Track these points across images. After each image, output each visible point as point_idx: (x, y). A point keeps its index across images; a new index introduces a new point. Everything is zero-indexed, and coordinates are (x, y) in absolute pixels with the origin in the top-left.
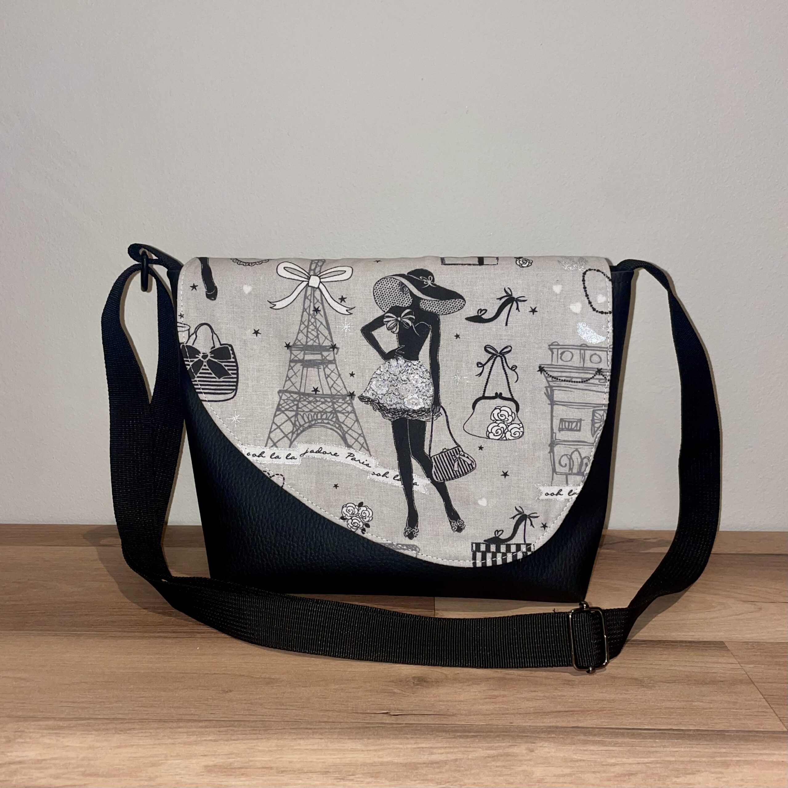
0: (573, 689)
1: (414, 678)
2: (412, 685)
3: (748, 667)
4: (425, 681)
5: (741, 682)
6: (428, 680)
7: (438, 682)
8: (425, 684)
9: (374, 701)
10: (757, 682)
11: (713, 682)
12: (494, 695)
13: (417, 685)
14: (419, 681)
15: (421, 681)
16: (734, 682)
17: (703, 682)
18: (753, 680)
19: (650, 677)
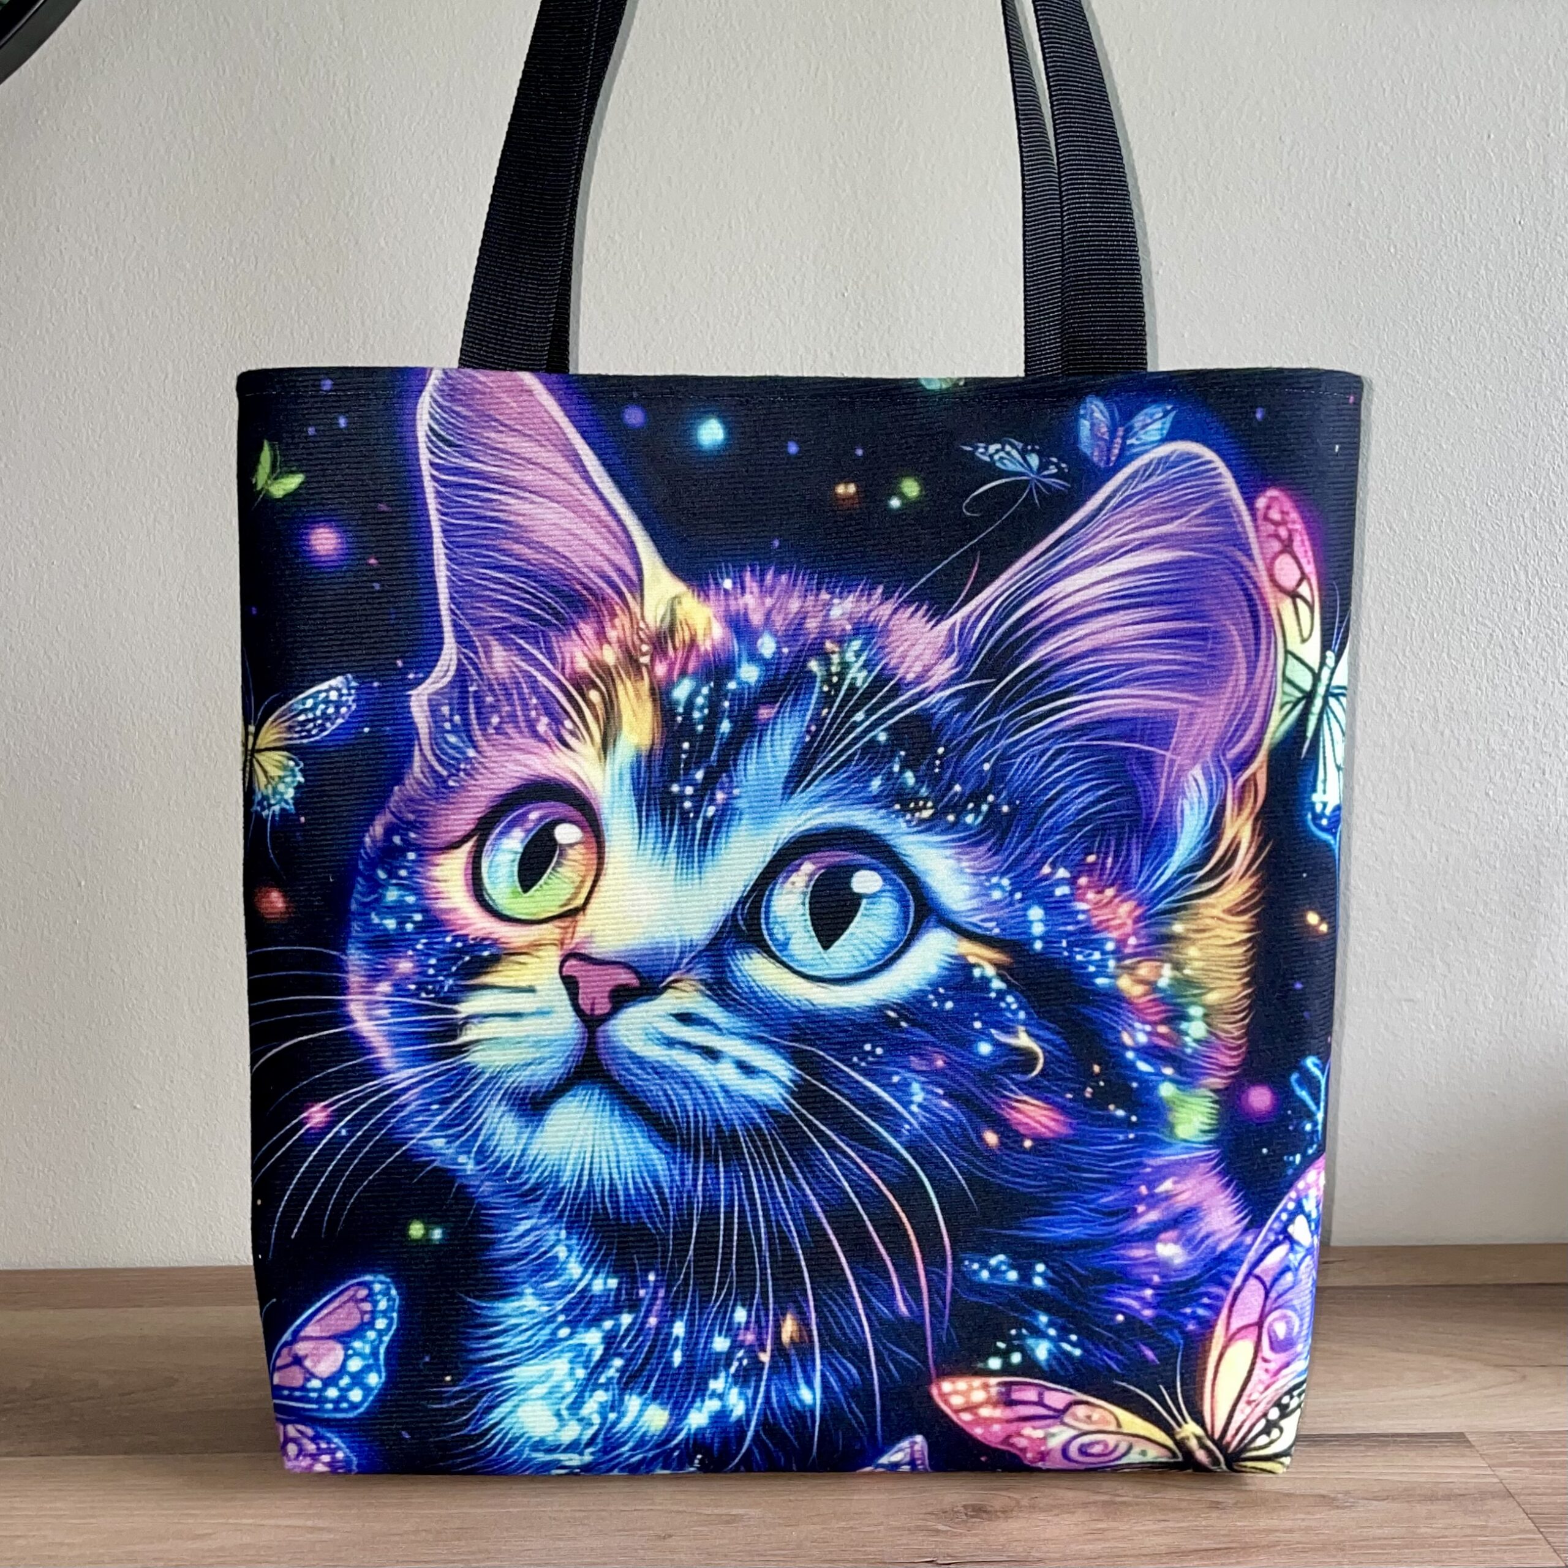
0: (1224, 1516)
1: (965, 1507)
2: (964, 1517)
3: (1503, 1472)
4: (985, 1511)
5: (1494, 1495)
6: (989, 1509)
7: (1006, 1512)
8: (984, 1515)
9: (908, 1544)
10: (1520, 1494)
11: (1448, 1497)
12: (1099, 1529)
13: (972, 1517)
14: (973, 1511)
15: (979, 1511)
16: (1484, 1495)
17: (1432, 1498)
18: (1512, 1491)
19: (1347, 1493)
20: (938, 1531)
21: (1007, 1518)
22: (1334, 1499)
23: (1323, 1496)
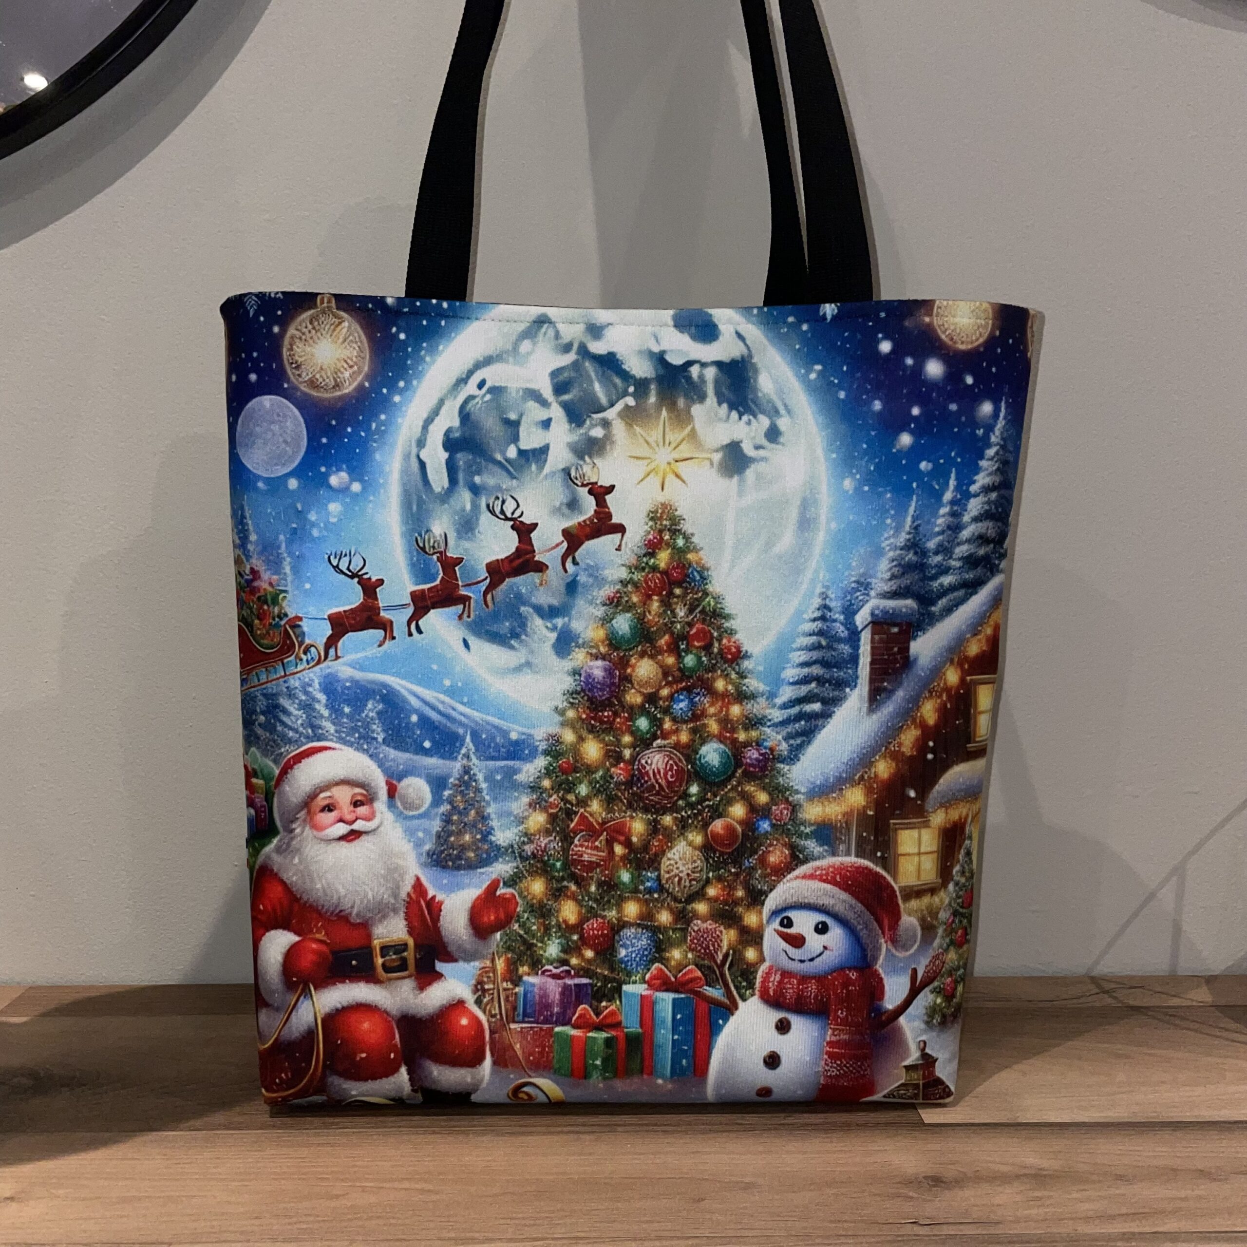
20: (912, 1198)
21: (961, 1187)
22: (1210, 1173)
23: (1201, 1171)
